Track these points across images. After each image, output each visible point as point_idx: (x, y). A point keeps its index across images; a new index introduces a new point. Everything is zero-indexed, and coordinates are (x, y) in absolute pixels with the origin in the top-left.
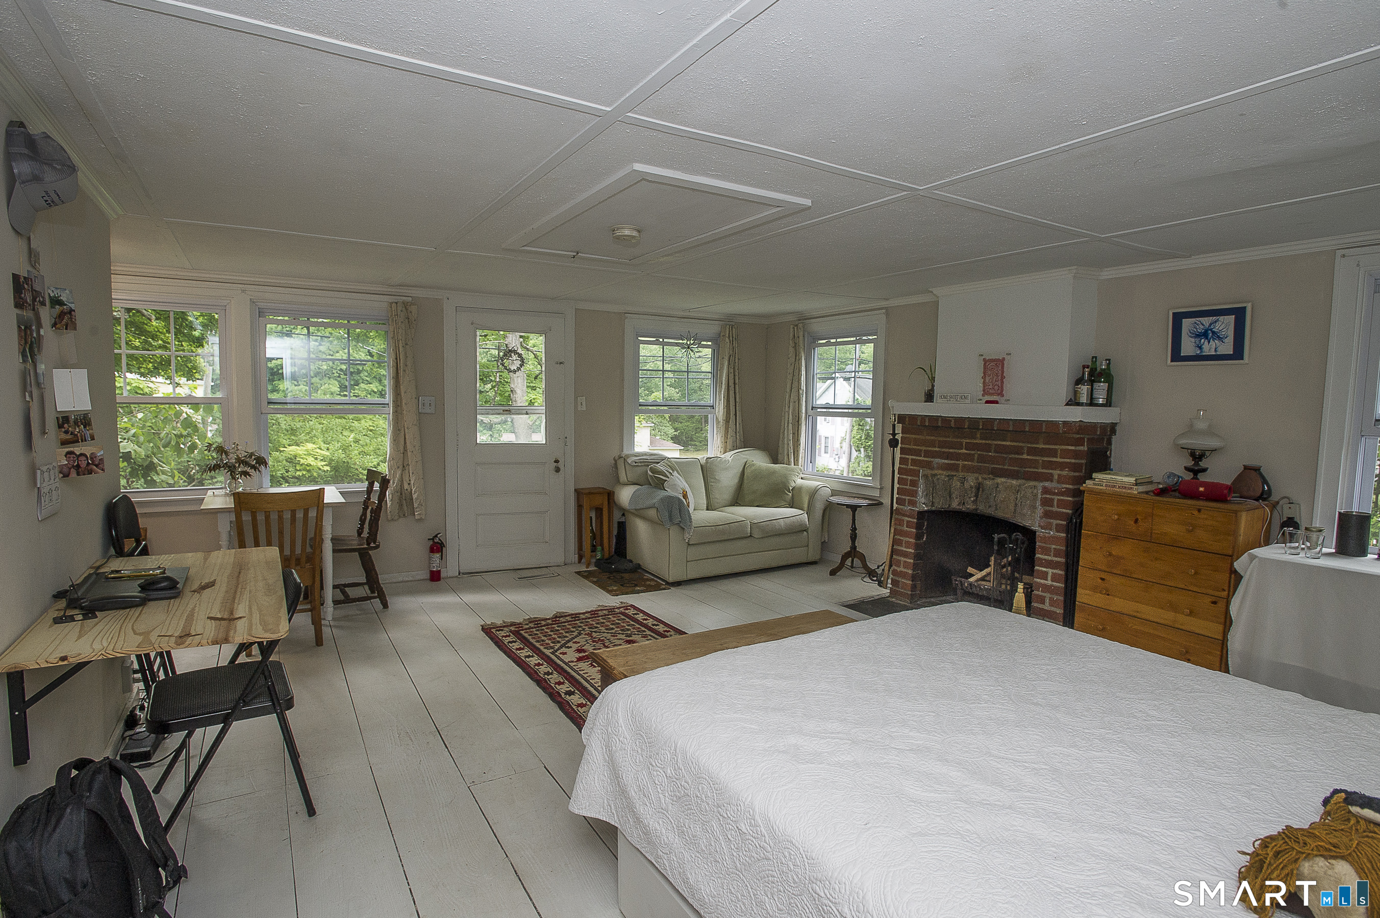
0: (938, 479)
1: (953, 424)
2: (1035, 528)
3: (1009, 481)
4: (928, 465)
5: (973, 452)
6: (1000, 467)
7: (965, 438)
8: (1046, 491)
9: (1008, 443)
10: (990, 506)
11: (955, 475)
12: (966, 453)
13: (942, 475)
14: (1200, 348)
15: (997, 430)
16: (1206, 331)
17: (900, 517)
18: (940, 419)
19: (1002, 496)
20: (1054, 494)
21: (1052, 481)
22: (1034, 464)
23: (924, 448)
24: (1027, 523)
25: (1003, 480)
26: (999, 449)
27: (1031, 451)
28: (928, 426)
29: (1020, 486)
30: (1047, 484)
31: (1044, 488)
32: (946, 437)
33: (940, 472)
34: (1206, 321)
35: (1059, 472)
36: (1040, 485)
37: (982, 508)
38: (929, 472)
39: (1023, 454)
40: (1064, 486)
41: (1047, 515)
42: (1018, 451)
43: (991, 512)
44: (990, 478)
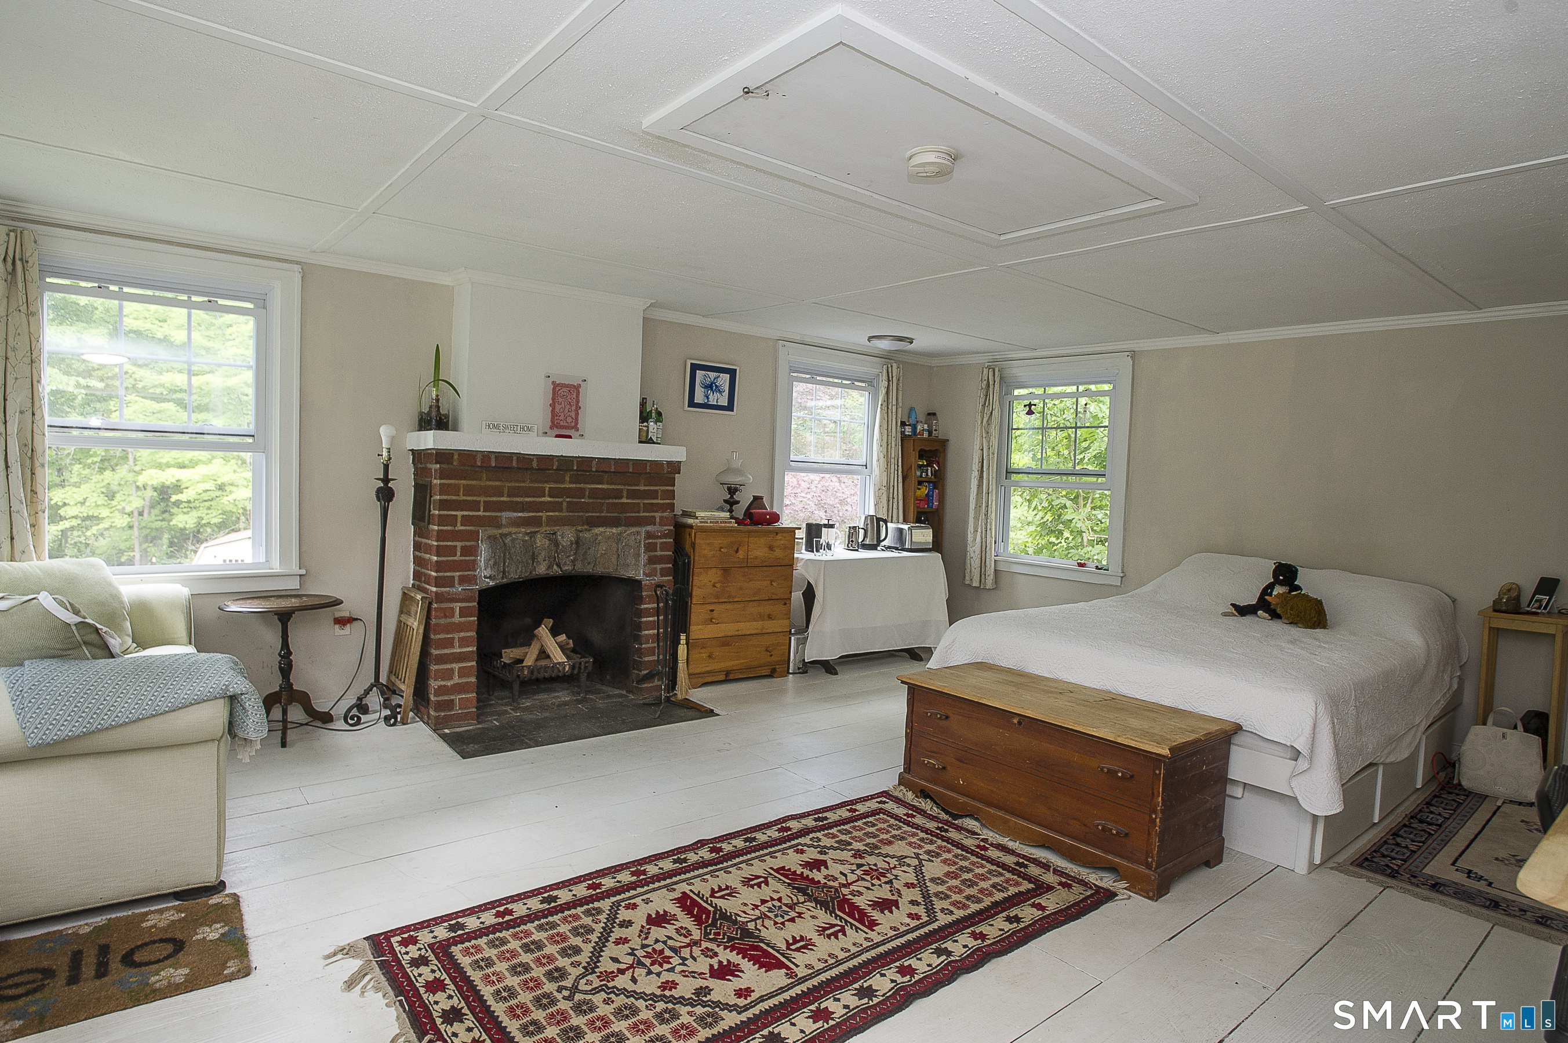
0: (513, 540)
1: (535, 465)
2: (641, 577)
3: (608, 530)
4: (495, 523)
5: (560, 500)
6: (598, 514)
7: (547, 482)
8: (649, 535)
9: (605, 486)
10: (589, 563)
11: (537, 532)
12: (550, 502)
13: (520, 533)
14: (708, 398)
15: (596, 471)
16: (712, 384)
17: (444, 605)
18: (515, 458)
19: (603, 548)
20: (658, 537)
21: (655, 525)
22: (635, 508)
23: (482, 499)
24: (631, 574)
25: (601, 529)
26: (594, 494)
27: (632, 494)
28: (495, 467)
29: (620, 534)
30: (649, 528)
31: (648, 532)
32: (519, 481)
33: (513, 530)
34: (712, 375)
35: (660, 514)
36: (643, 530)
37: (581, 568)
38: (496, 532)
39: (622, 497)
40: (666, 528)
41: (652, 561)
42: (618, 495)
43: (589, 569)
44: (586, 530)
